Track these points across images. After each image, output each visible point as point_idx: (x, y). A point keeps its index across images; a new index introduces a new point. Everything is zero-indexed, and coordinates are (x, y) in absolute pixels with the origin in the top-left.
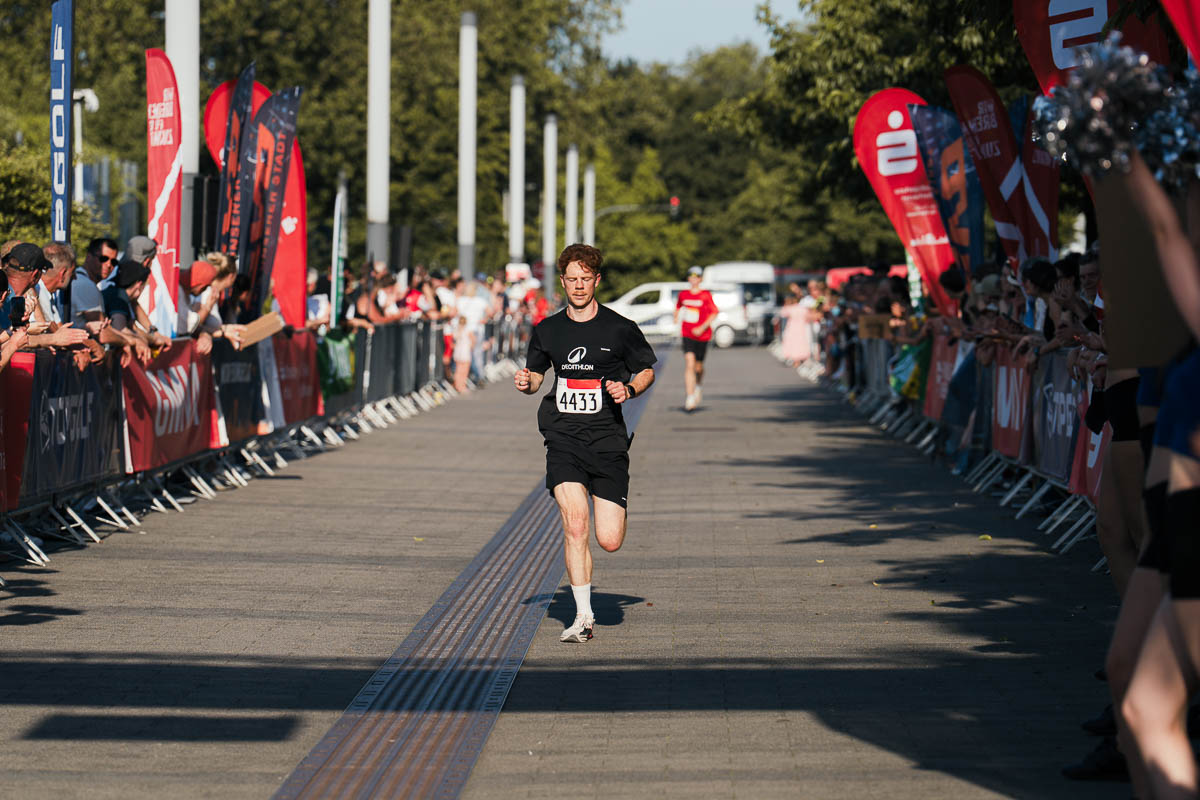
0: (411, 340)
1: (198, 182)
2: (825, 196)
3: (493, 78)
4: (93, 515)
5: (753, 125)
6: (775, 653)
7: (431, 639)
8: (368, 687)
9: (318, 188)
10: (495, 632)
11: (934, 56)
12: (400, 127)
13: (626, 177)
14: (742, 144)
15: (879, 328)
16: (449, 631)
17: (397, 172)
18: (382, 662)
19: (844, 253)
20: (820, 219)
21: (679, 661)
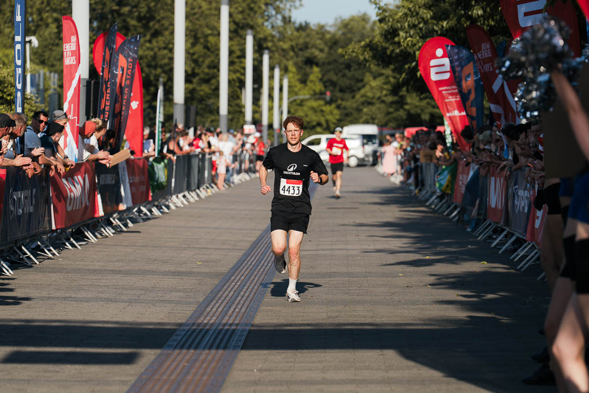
0: (195, 163)
1: (88, 83)
2: (403, 92)
3: (237, 31)
4: (36, 251)
5: (368, 55)
6: (378, 320)
7: (205, 313)
8: (174, 337)
9: (148, 86)
10: (237, 310)
11: (459, 21)
12: (190, 56)
13: (304, 81)
14: (362, 65)
15: (430, 157)
16: (214, 309)
17: (188, 79)
18: (181, 325)
19: (413, 120)
20: (401, 103)
21: (331, 324)
